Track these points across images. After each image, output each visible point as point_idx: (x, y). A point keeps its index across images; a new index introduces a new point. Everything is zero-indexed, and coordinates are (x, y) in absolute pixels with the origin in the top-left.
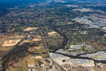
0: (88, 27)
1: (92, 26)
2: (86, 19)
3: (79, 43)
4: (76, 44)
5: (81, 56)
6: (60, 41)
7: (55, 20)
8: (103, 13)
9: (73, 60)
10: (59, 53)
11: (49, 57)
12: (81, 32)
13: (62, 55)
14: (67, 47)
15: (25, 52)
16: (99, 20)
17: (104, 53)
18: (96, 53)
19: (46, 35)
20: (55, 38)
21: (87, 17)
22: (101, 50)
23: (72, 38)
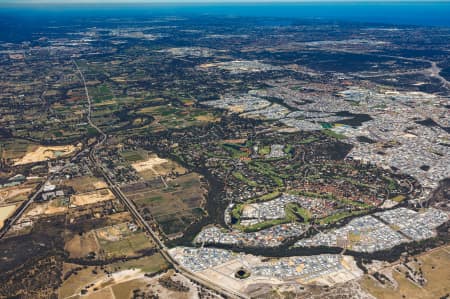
0: (281, 131)
1: (294, 126)
2: (262, 98)
3: (272, 195)
4: (261, 199)
5: (300, 243)
6: (193, 196)
7: (144, 110)
8: (312, 74)
9: (276, 263)
10: (208, 245)
11: (171, 265)
12: (263, 151)
13: (225, 252)
14: (231, 214)
15: (53, 260)
16: (310, 102)
17: (376, 220)
18: (349, 227)
19: (126, 174)
20: (169, 183)
21: (264, 93)
22: (359, 210)
23: (238, 175)
